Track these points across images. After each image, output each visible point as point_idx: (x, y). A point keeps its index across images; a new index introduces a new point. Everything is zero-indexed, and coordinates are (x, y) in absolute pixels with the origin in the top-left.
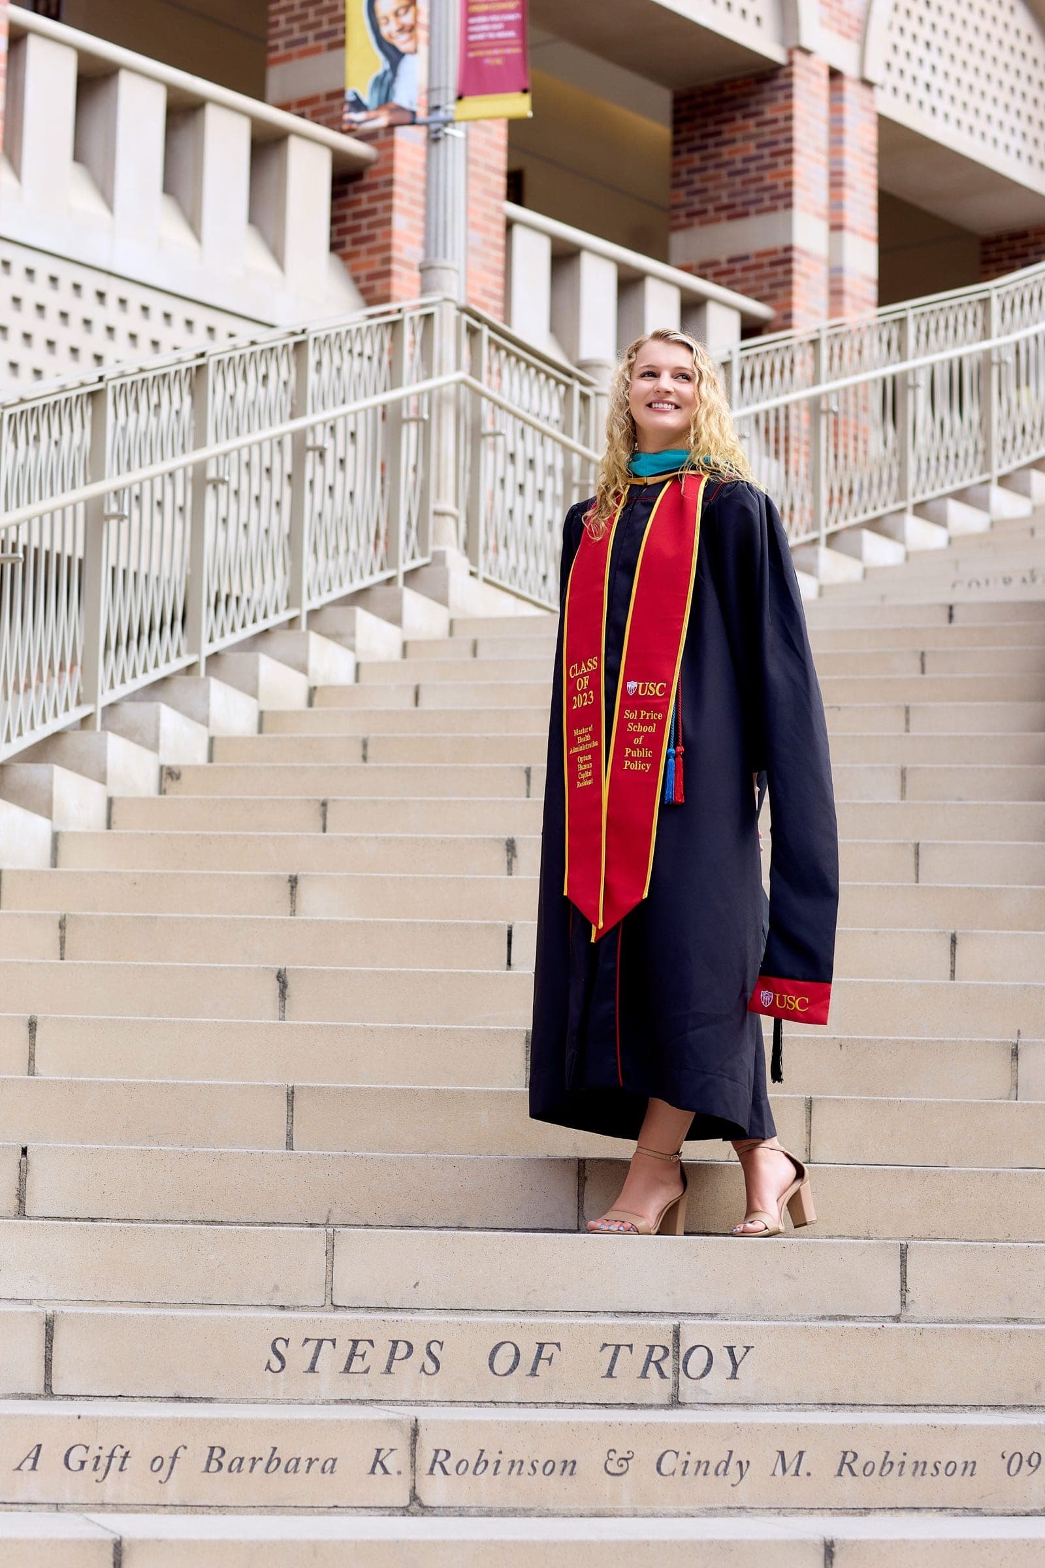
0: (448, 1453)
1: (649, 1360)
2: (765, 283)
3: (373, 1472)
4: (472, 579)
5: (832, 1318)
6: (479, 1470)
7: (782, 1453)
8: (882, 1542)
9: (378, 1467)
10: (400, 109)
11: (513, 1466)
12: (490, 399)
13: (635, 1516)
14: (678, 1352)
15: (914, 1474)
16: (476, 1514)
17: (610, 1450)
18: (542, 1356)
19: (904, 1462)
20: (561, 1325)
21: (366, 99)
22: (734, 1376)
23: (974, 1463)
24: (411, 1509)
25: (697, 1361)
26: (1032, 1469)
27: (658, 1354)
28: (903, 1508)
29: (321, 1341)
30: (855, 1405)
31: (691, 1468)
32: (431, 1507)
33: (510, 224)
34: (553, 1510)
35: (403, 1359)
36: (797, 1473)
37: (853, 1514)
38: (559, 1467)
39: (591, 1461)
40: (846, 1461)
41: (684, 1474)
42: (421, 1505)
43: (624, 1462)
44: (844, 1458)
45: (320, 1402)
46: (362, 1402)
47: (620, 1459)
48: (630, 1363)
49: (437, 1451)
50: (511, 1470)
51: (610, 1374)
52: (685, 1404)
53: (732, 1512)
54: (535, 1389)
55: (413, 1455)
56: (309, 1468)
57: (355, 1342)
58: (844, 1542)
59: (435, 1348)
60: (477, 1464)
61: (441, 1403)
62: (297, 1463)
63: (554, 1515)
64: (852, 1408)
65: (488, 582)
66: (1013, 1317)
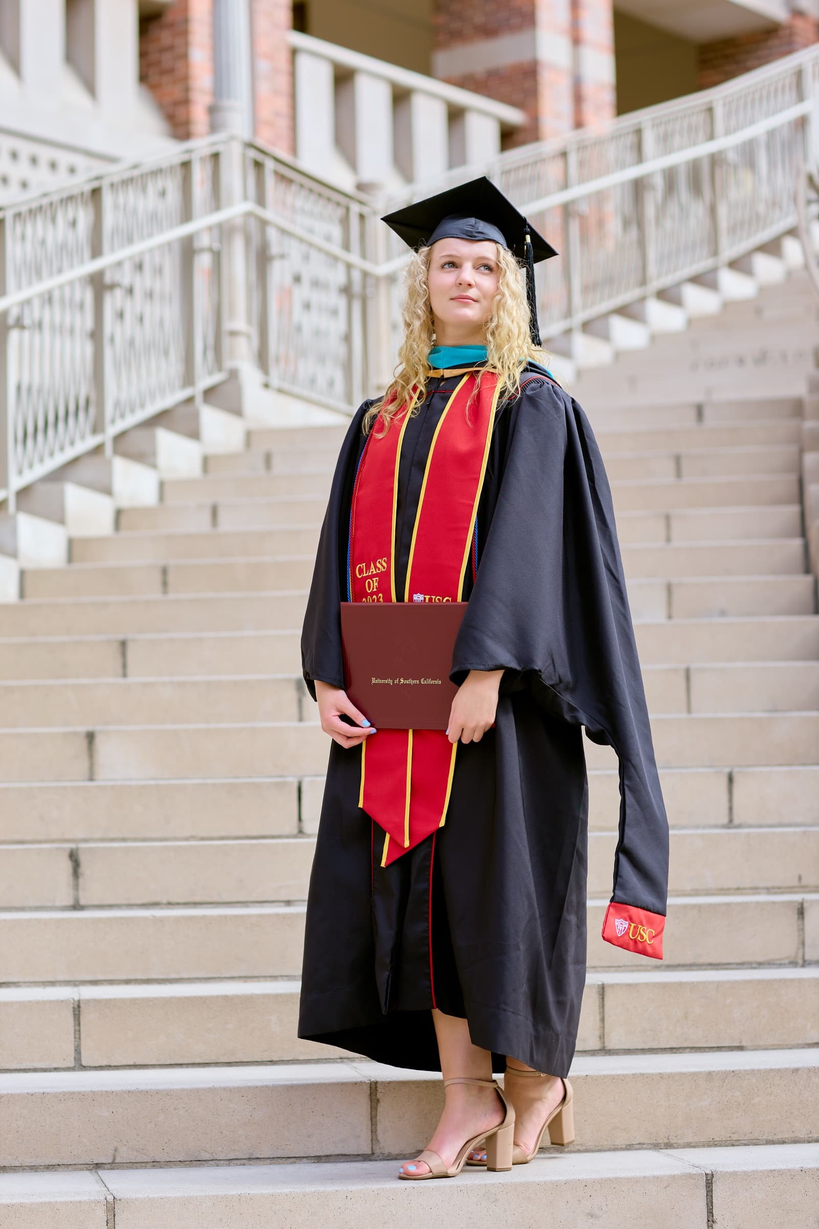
2: (517, 92)
4: (265, 391)
33: (294, 52)
65: (280, 391)
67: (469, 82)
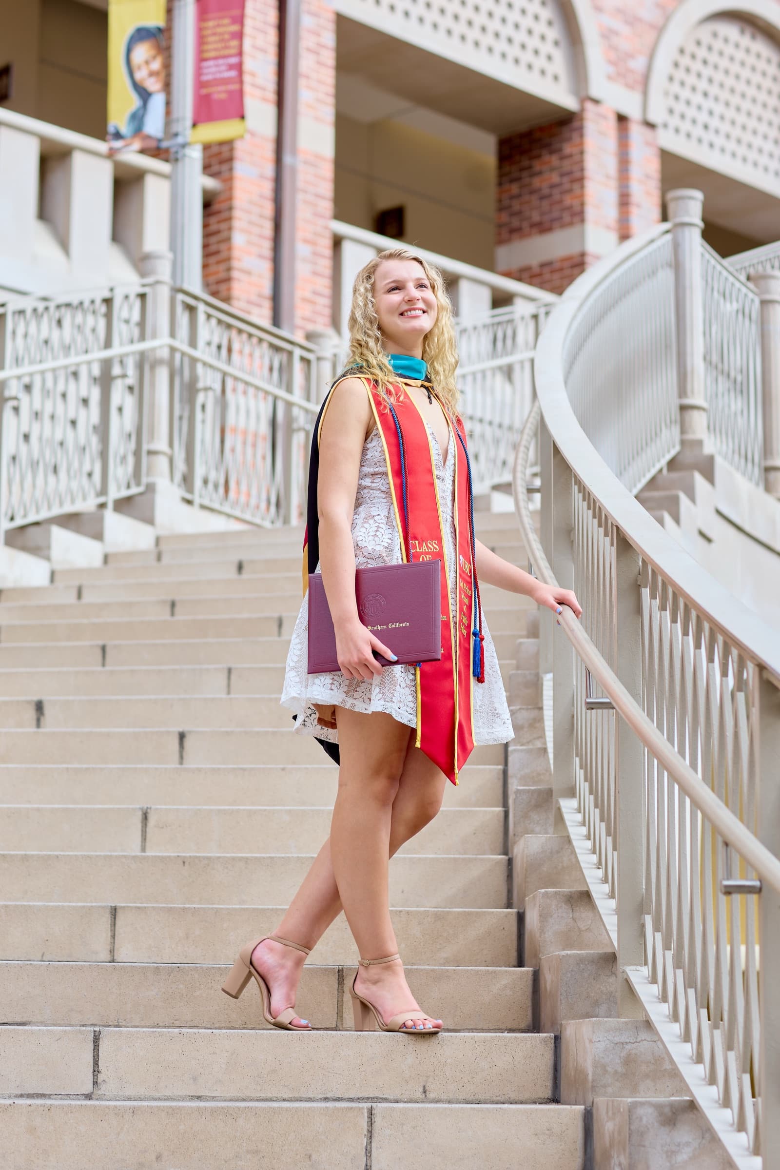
2: (566, 282)
5: (30, 1096)
10: (148, 137)
12: (207, 364)
21: (124, 129)
33: (338, 240)
66: (197, 1095)
67: (525, 275)
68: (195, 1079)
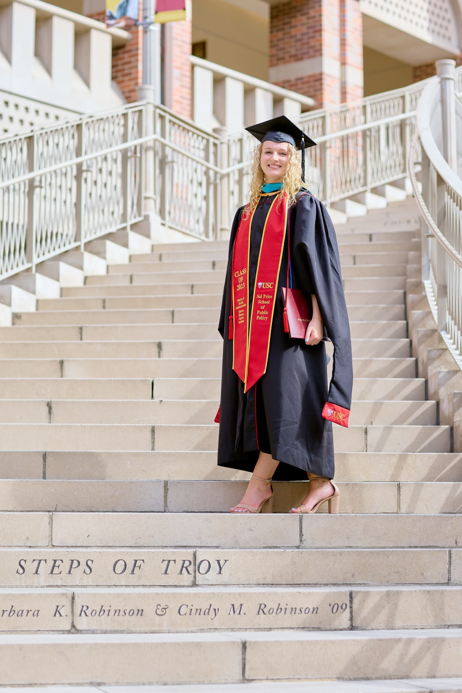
0: (88, 607)
1: (183, 567)
2: (311, 90)
3: (55, 615)
4: (162, 227)
6: (101, 614)
7: (233, 605)
8: (267, 642)
9: (57, 614)
10: (129, 19)
11: (116, 612)
12: (170, 147)
13: (169, 633)
14: (195, 563)
15: (291, 613)
16: (100, 633)
17: (158, 605)
18: (136, 565)
19: (286, 608)
20: (144, 552)
21: (115, 14)
22: (220, 573)
23: (317, 608)
24: (72, 631)
25: (204, 567)
26: (343, 610)
27: (187, 564)
28: (286, 628)
29: (40, 561)
30: (273, 584)
31: (194, 612)
32: (80, 630)
33: (193, 66)
34: (133, 630)
35: (76, 568)
36: (240, 613)
37: (264, 631)
38: (136, 612)
39: (150, 610)
40: (261, 608)
41: (190, 614)
42: (76, 629)
43: (164, 610)
44: (260, 607)
45: (40, 587)
46: (58, 586)
47: (163, 608)
48: (175, 568)
49: (83, 606)
50: (115, 614)
51: (166, 573)
52: (198, 585)
53: (211, 630)
54: (133, 580)
55: (72, 608)
56: (27, 614)
57: (55, 561)
58: (250, 642)
59: (90, 563)
60: (100, 612)
61: (93, 586)
62: (22, 613)
63: (134, 633)
64: (272, 586)
65: (170, 228)
66: (349, 546)
67: (287, 85)
68: (348, 538)
